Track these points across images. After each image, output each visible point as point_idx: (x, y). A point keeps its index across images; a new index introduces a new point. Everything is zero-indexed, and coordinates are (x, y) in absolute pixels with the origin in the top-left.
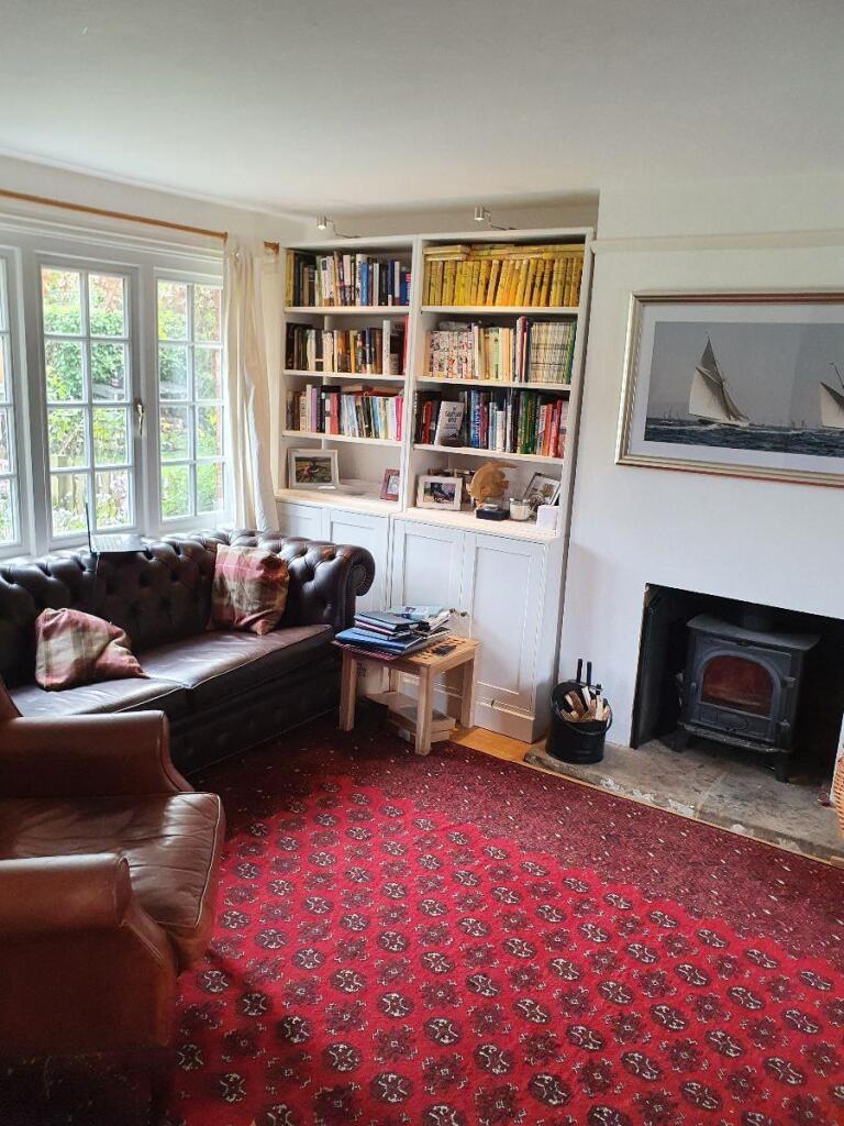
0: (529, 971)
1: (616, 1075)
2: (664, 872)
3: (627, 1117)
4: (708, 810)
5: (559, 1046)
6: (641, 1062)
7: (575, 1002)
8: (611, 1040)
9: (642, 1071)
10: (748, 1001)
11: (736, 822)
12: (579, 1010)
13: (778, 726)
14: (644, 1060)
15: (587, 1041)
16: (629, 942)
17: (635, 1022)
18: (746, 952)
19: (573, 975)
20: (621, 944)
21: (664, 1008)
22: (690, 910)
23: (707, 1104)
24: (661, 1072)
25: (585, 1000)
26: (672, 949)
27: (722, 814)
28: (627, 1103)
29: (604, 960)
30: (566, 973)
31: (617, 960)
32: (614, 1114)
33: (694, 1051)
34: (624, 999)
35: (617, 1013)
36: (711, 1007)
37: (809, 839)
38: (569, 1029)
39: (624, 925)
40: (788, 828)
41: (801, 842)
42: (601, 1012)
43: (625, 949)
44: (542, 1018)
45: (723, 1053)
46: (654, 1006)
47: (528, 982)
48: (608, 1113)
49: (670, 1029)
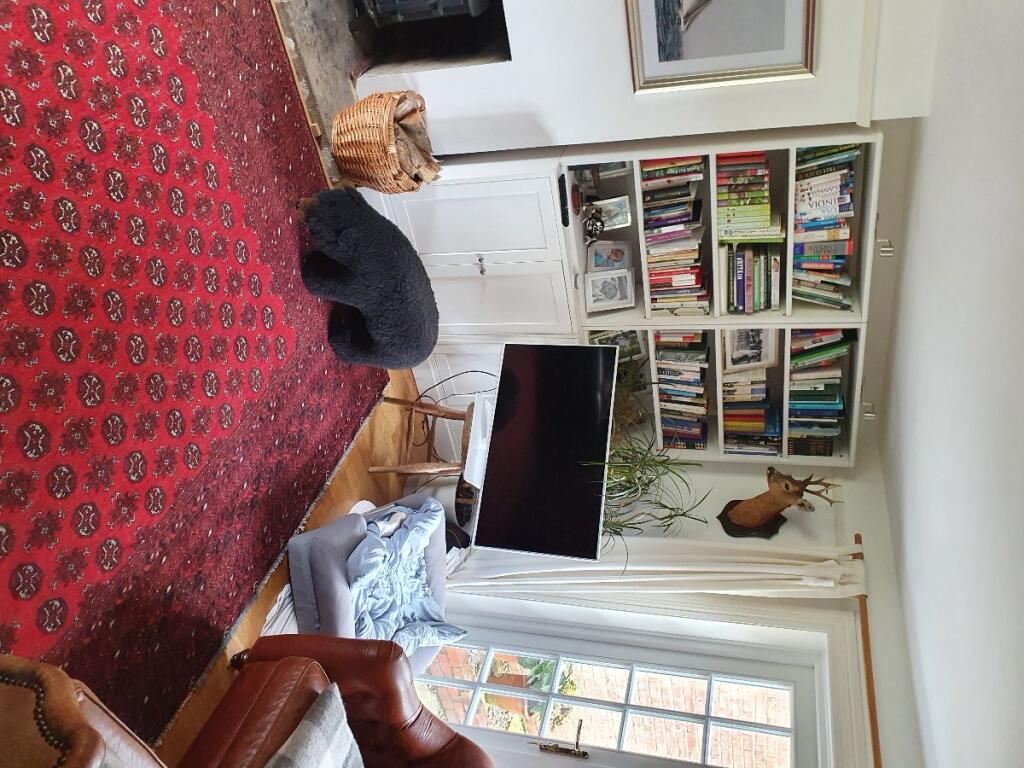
0: (33, 59)
1: (42, 212)
2: (211, 40)
3: (27, 252)
4: (288, 10)
5: (11, 157)
6: (69, 213)
7: (53, 123)
8: (59, 178)
9: (65, 221)
10: (177, 206)
11: (294, 40)
12: (51, 133)
13: (394, 13)
14: (72, 212)
15: (38, 169)
16: (138, 93)
17: (88, 175)
18: (207, 163)
19: (70, 94)
20: (130, 90)
21: (119, 175)
22: (201, 96)
23: (90, 272)
24: (78, 229)
25: (63, 126)
26: (163, 125)
27: (293, 24)
28: (35, 240)
29: (105, 98)
30: (65, 87)
31: (116, 104)
32: (17, 246)
33: (113, 225)
34: (95, 147)
35: (81, 157)
36: (150, 196)
37: (318, 99)
38: (32, 147)
39: (145, 71)
40: (317, 80)
41: (312, 97)
42: (68, 148)
43: (130, 97)
44: (14, 120)
45: (130, 238)
46: (113, 169)
47: (25, 72)
48: (14, 241)
49: (111, 197)
